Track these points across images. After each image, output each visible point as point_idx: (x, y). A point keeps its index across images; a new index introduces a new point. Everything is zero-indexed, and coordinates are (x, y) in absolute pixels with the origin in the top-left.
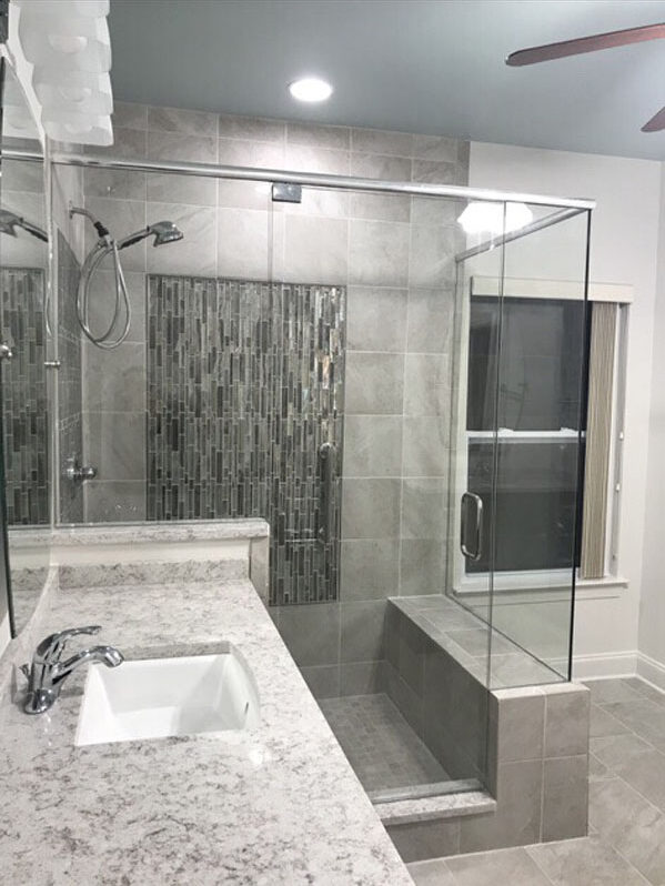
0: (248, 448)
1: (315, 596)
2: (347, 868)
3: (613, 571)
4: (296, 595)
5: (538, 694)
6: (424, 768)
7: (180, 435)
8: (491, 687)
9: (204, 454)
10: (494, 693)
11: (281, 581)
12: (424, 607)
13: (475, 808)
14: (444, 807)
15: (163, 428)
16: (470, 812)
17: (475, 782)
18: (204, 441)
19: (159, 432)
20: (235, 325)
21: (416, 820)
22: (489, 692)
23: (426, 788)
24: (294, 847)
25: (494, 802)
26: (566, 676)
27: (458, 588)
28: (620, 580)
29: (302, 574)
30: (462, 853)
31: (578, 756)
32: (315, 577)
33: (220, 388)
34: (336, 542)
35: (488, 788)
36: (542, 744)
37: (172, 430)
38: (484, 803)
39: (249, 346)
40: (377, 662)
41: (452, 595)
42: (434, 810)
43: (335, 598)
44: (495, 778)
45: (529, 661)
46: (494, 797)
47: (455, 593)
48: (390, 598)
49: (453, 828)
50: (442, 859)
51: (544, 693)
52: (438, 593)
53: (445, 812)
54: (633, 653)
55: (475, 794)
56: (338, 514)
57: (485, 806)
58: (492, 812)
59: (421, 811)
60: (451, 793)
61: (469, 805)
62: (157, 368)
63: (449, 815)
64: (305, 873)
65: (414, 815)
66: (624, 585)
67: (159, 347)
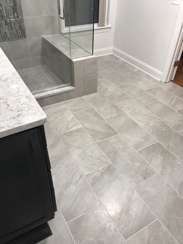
1: (18, 37)
2: (19, 101)
3: (108, 24)
4: (12, 37)
5: (84, 59)
6: (57, 83)
8: (71, 59)
10: (72, 60)
11: (6, 32)
12: (53, 38)
13: (69, 90)
14: (62, 90)
16: (68, 91)
17: (69, 84)
21: (55, 94)
22: (71, 60)
23: (57, 87)
24: (4, 99)
25: (74, 88)
26: (92, 54)
27: (63, 32)
28: (109, 26)
29: (12, 30)
30: (67, 100)
31: (95, 74)
32: (17, 30)
34: (22, 17)
35: (72, 85)
36: (86, 72)
38: (72, 88)
40: (42, 56)
41: (61, 34)
42: (59, 91)
43: (25, 37)
44: (74, 82)
45: (82, 51)
46: (74, 86)
47: (62, 33)
48: (43, 36)
49: (64, 95)
50: (63, 102)
51: (86, 59)
52: (57, 34)
53: (62, 92)
54: (112, 47)
55: (70, 86)
56: (20, 7)
57: (72, 89)
58: (74, 90)
59: (56, 92)
60: (63, 87)
61: (68, 89)
63: (63, 92)
64: (7, 104)
65: (54, 93)
66: (110, 28)
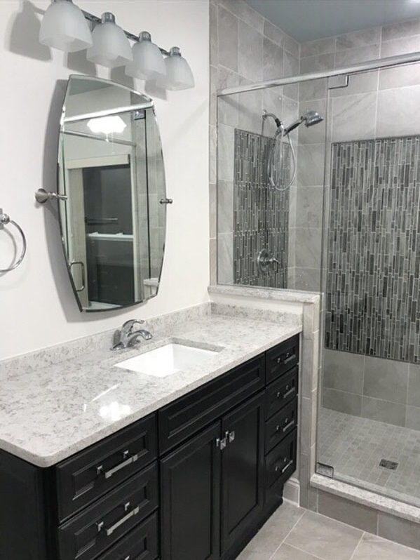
0: (392, 253)
7: (348, 242)
9: (362, 255)
15: (338, 238)
18: (363, 247)
19: (335, 240)
20: (386, 169)
33: (375, 212)
37: (343, 239)
39: (395, 182)
62: (336, 200)
67: (338, 187)
